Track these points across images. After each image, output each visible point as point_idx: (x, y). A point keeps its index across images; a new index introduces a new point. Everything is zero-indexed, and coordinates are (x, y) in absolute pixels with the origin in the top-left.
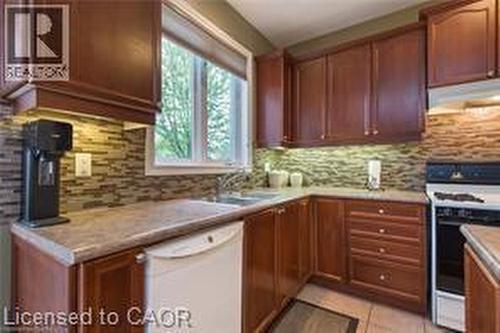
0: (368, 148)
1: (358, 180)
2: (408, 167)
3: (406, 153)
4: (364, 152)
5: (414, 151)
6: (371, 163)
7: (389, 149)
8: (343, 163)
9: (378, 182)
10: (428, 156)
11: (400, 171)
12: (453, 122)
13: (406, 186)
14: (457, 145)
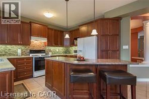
0: (17, 46)
1: (15, 54)
2: (26, 51)
3: (26, 48)
4: (16, 47)
5: (27, 47)
6: (19, 50)
7: (22, 47)
8: (10, 49)
9: (21, 54)
10: (30, 48)
11: (24, 52)
12: (33, 43)
13: (26, 54)
14: (34, 47)
